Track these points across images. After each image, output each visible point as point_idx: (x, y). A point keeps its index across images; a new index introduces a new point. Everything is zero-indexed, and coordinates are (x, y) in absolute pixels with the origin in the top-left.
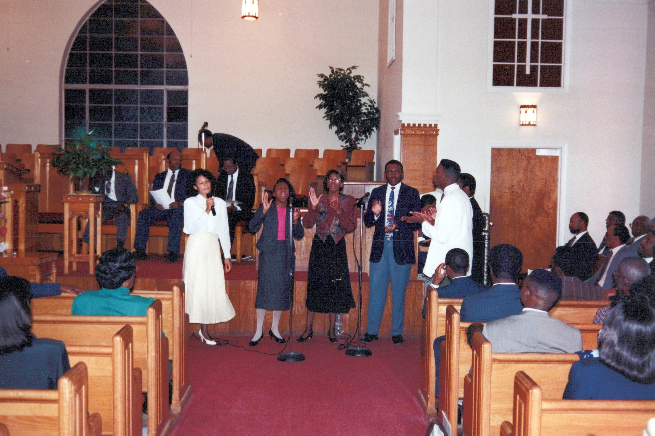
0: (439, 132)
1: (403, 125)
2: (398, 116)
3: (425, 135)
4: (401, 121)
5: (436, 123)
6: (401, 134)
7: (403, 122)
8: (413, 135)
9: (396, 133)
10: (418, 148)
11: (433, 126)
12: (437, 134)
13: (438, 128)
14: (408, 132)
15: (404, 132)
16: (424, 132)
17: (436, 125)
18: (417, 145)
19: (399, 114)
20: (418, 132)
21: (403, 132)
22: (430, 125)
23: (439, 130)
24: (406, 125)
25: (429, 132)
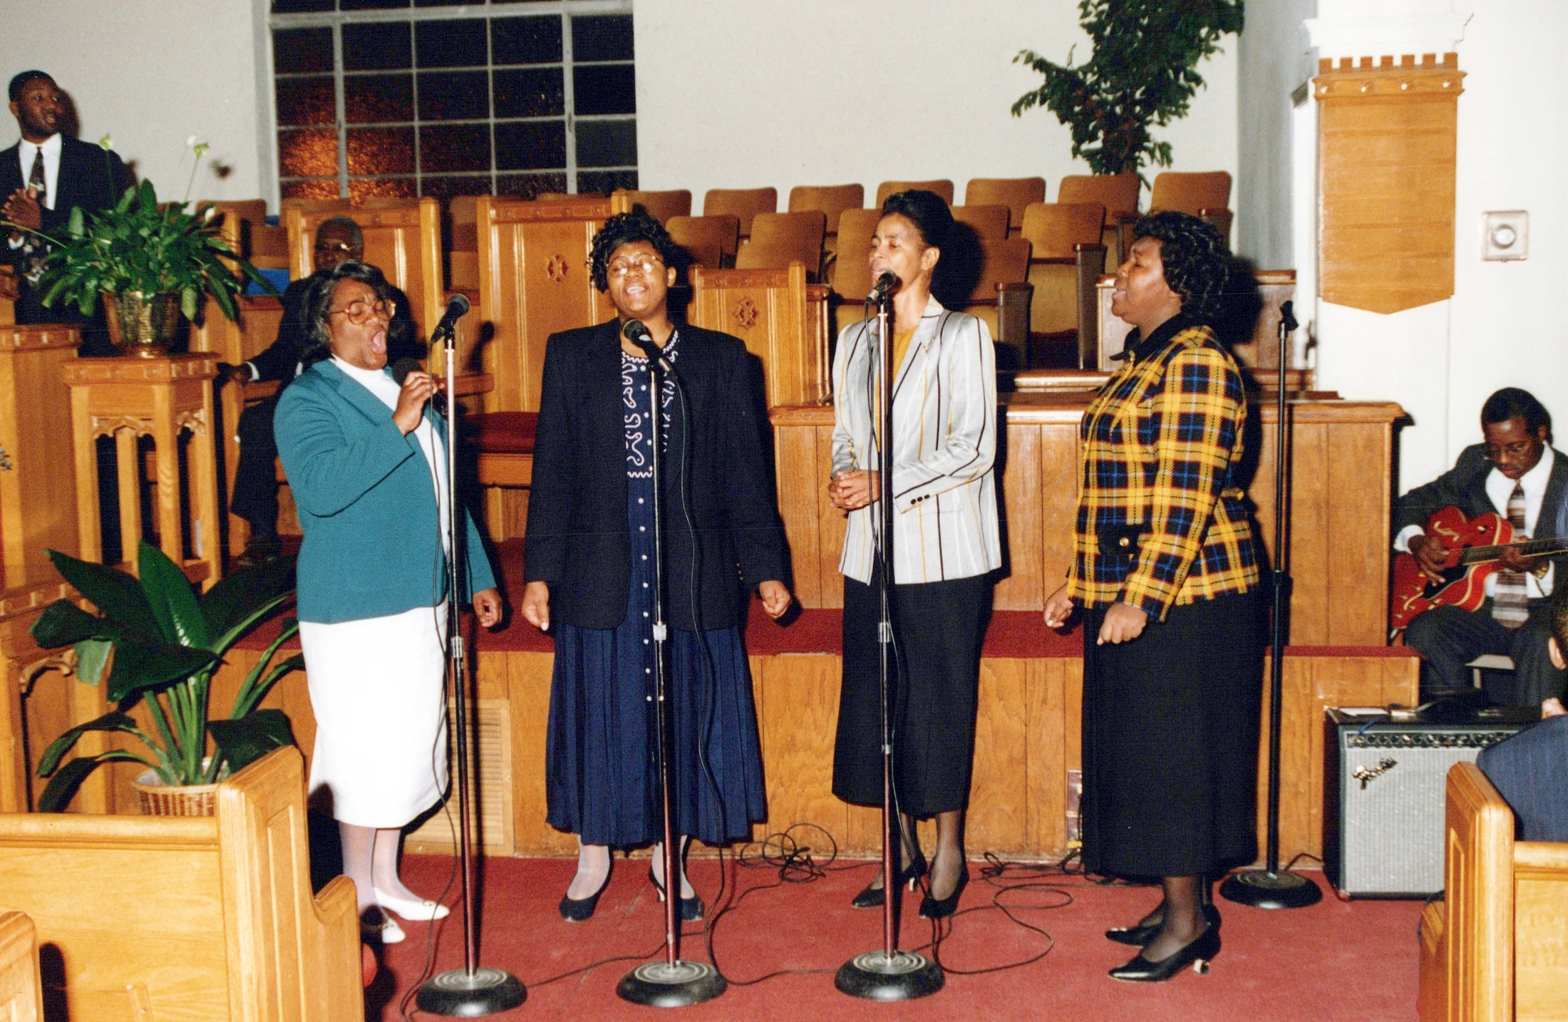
0: (1466, 82)
1: (1325, 64)
2: (1305, 34)
3: (1412, 98)
4: (1316, 49)
5: (1449, 50)
6: (1318, 98)
7: (1324, 54)
8: (1363, 97)
9: (1300, 96)
10: (1382, 144)
11: (1440, 60)
12: (1456, 90)
13: (1462, 67)
14: (1343, 86)
15: (1328, 91)
16: (1404, 87)
17: (1451, 58)
18: (1380, 133)
19: (1309, 24)
20: (1383, 87)
21: (1324, 90)
22: (1429, 58)
23: (1464, 75)
24: (1336, 64)
25: (1421, 84)
